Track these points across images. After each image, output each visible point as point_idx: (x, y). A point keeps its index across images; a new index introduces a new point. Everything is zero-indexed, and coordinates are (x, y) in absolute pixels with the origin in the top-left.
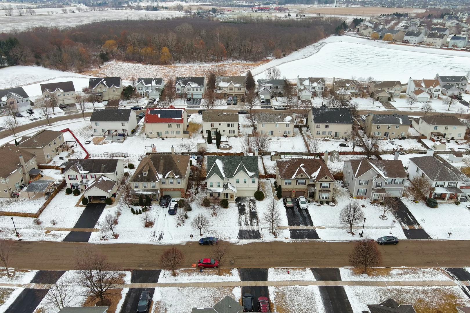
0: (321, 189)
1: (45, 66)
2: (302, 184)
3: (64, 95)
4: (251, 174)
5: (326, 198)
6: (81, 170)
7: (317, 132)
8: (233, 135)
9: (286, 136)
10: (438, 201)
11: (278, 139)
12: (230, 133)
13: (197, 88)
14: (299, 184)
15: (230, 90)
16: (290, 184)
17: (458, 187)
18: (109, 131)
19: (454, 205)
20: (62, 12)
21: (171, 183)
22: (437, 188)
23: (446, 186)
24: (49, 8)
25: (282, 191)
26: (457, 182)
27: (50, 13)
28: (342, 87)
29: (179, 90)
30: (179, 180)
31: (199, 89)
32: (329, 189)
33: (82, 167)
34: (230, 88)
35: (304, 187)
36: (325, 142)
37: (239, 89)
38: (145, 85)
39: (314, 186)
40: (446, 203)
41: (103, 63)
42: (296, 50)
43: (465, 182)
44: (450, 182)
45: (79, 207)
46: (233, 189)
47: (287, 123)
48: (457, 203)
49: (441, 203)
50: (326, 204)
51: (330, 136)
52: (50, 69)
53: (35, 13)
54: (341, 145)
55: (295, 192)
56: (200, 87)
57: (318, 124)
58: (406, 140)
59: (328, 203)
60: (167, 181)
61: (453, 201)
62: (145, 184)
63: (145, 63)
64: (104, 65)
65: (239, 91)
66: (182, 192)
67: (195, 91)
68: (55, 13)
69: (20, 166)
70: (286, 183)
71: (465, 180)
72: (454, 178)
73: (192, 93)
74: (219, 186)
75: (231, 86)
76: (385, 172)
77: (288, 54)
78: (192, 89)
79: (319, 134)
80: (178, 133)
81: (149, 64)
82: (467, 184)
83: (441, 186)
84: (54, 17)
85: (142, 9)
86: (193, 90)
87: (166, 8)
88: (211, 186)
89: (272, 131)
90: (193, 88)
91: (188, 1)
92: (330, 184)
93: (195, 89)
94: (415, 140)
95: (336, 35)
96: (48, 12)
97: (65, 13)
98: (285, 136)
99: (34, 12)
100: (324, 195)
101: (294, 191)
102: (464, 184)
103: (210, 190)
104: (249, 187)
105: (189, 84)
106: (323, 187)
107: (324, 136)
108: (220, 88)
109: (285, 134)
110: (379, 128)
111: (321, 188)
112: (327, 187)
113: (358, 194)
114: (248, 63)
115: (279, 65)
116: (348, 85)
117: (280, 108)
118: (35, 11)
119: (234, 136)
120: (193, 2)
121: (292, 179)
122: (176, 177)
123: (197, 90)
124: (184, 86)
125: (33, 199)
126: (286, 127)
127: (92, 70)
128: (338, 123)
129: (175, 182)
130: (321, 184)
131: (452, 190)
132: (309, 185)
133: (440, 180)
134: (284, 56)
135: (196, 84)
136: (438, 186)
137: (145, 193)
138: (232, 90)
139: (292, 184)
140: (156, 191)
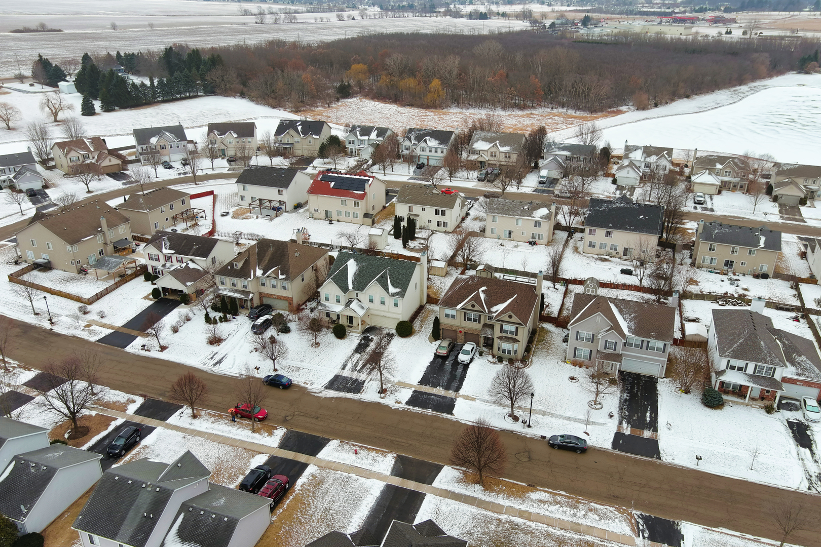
0: (501, 335)
1: (251, 99)
6: (166, 248)
7: (590, 242)
8: (444, 229)
9: (533, 243)
10: (725, 397)
11: (516, 247)
12: (438, 226)
13: (436, 148)
14: (470, 319)
15: (491, 156)
16: (453, 317)
17: (778, 376)
18: (260, 200)
19: (763, 411)
20: (337, 19)
21: (274, 286)
22: (729, 372)
23: (750, 370)
24: (324, 12)
25: (442, 327)
26: (773, 367)
27: (319, 20)
28: (706, 169)
29: (407, 149)
30: (285, 284)
31: (439, 151)
32: (516, 337)
33: (168, 244)
34: (492, 153)
35: (477, 326)
36: (599, 262)
37: (507, 155)
38: (359, 137)
39: (492, 327)
40: (747, 405)
41: (338, 100)
42: (688, 97)
43: (804, 373)
44: (759, 364)
45: (147, 301)
46: (356, 309)
47: (538, 219)
48: (769, 410)
49: (735, 403)
50: (507, 363)
51: (614, 252)
52: (257, 104)
53: (297, 19)
54: (624, 272)
55: (463, 333)
56: (441, 146)
57: (593, 228)
58: (769, 280)
59: (511, 362)
60: (268, 281)
61: (761, 404)
62: (235, 280)
63: (403, 104)
64: (340, 103)
65: (507, 160)
66: (290, 304)
67: (433, 153)
68: (325, 20)
69: (101, 231)
70: (447, 316)
71: (806, 369)
72: (768, 359)
73: (428, 156)
74: (338, 301)
75: (494, 150)
76: (632, 324)
77: (667, 103)
78: (428, 150)
79: (594, 246)
80: (356, 215)
81: (407, 105)
82: (807, 377)
83: (740, 369)
84: (320, 26)
85: (462, 16)
86: (430, 151)
87: (504, 15)
88: (327, 299)
89: (510, 232)
90: (430, 148)
91: (553, 3)
92: (517, 329)
93: (433, 150)
94: (788, 284)
95: (799, 73)
96: (316, 19)
97: (340, 20)
98: (530, 243)
99: (295, 18)
100: (506, 346)
101: (461, 332)
102: (799, 374)
103: (324, 306)
104: (388, 312)
105: (426, 140)
106: (506, 332)
107: (602, 251)
108: (475, 152)
109: (531, 240)
110: (714, 250)
111: (501, 332)
112: (512, 332)
113: (574, 357)
114: (578, 113)
115: (636, 121)
116: (719, 166)
118: (297, 17)
119: (445, 232)
120: (562, 5)
121: (457, 310)
122: (281, 277)
123: (436, 152)
124: (416, 143)
125: (101, 280)
126: (536, 226)
127: (317, 109)
128: (630, 230)
129: (279, 285)
130: (502, 326)
131: (762, 381)
132: (486, 326)
133: (736, 356)
134: (656, 106)
135: (437, 142)
136: (733, 368)
137: (231, 294)
138: (495, 156)
139: (458, 317)
140: (247, 293)
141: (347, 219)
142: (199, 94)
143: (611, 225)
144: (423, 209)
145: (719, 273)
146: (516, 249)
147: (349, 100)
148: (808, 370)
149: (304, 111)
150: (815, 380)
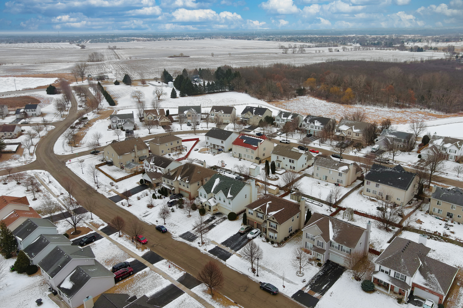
0: (270, 227)
1: (249, 94)
2: (261, 218)
3: (224, 116)
5: (272, 237)
7: (367, 189)
8: (293, 170)
9: (337, 185)
10: (377, 287)
11: (327, 185)
12: (290, 168)
13: (319, 127)
14: (259, 217)
15: (348, 134)
16: (252, 214)
17: (409, 282)
18: (214, 145)
19: (396, 301)
20: (328, 51)
21: (183, 186)
22: (381, 273)
23: (392, 274)
25: (247, 219)
26: (405, 275)
29: (304, 126)
32: (276, 230)
33: (153, 160)
34: (348, 132)
35: (261, 221)
37: (357, 134)
38: (282, 118)
40: (389, 295)
43: (430, 284)
44: (397, 272)
45: (137, 184)
46: (211, 202)
47: (340, 171)
48: (400, 301)
50: (270, 243)
51: (380, 197)
53: (305, 51)
54: (379, 209)
56: (322, 126)
57: (369, 181)
59: (273, 243)
60: (182, 183)
62: (169, 180)
65: (357, 137)
68: (321, 52)
69: (134, 151)
70: (249, 213)
72: (402, 270)
73: (314, 131)
74: (205, 197)
75: (350, 131)
76: (336, 235)
78: (314, 127)
79: (369, 192)
80: (252, 158)
82: (431, 287)
83: (387, 272)
85: (406, 50)
86: (316, 128)
87: (435, 49)
88: (201, 195)
89: (326, 177)
90: (316, 126)
93: (317, 128)
96: (316, 51)
97: (330, 52)
100: (271, 234)
101: (255, 223)
102: (426, 285)
104: (227, 206)
105: (314, 122)
107: (373, 195)
108: (339, 131)
110: (440, 204)
112: (274, 227)
113: (306, 247)
121: (254, 211)
122: (187, 182)
123: (319, 129)
124: (309, 123)
125: (127, 172)
126: (339, 175)
127: (281, 101)
128: (390, 185)
129: (186, 185)
131: (398, 283)
132: (265, 221)
135: (320, 123)
136: (383, 271)
137: (166, 187)
138: (350, 134)
139: (254, 214)
140: (172, 187)
141: (248, 159)
142: (227, 90)
143: (379, 181)
144: (284, 159)
145: (441, 220)
146: (325, 186)
147: (302, 97)
148: (433, 283)
149: (273, 102)
150: (435, 290)
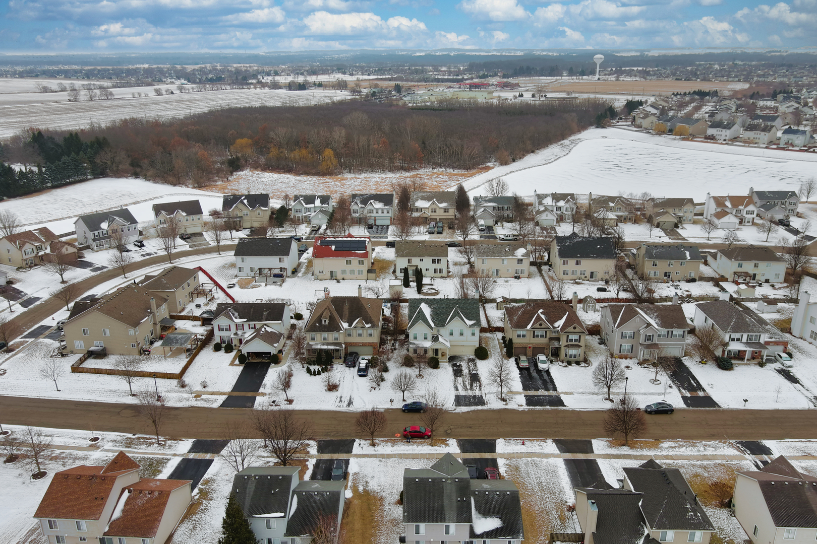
4: (469, 323)
5: (575, 356)
89: (497, 271)
117: (508, 238)
119: (442, 277)
141: (352, 276)
